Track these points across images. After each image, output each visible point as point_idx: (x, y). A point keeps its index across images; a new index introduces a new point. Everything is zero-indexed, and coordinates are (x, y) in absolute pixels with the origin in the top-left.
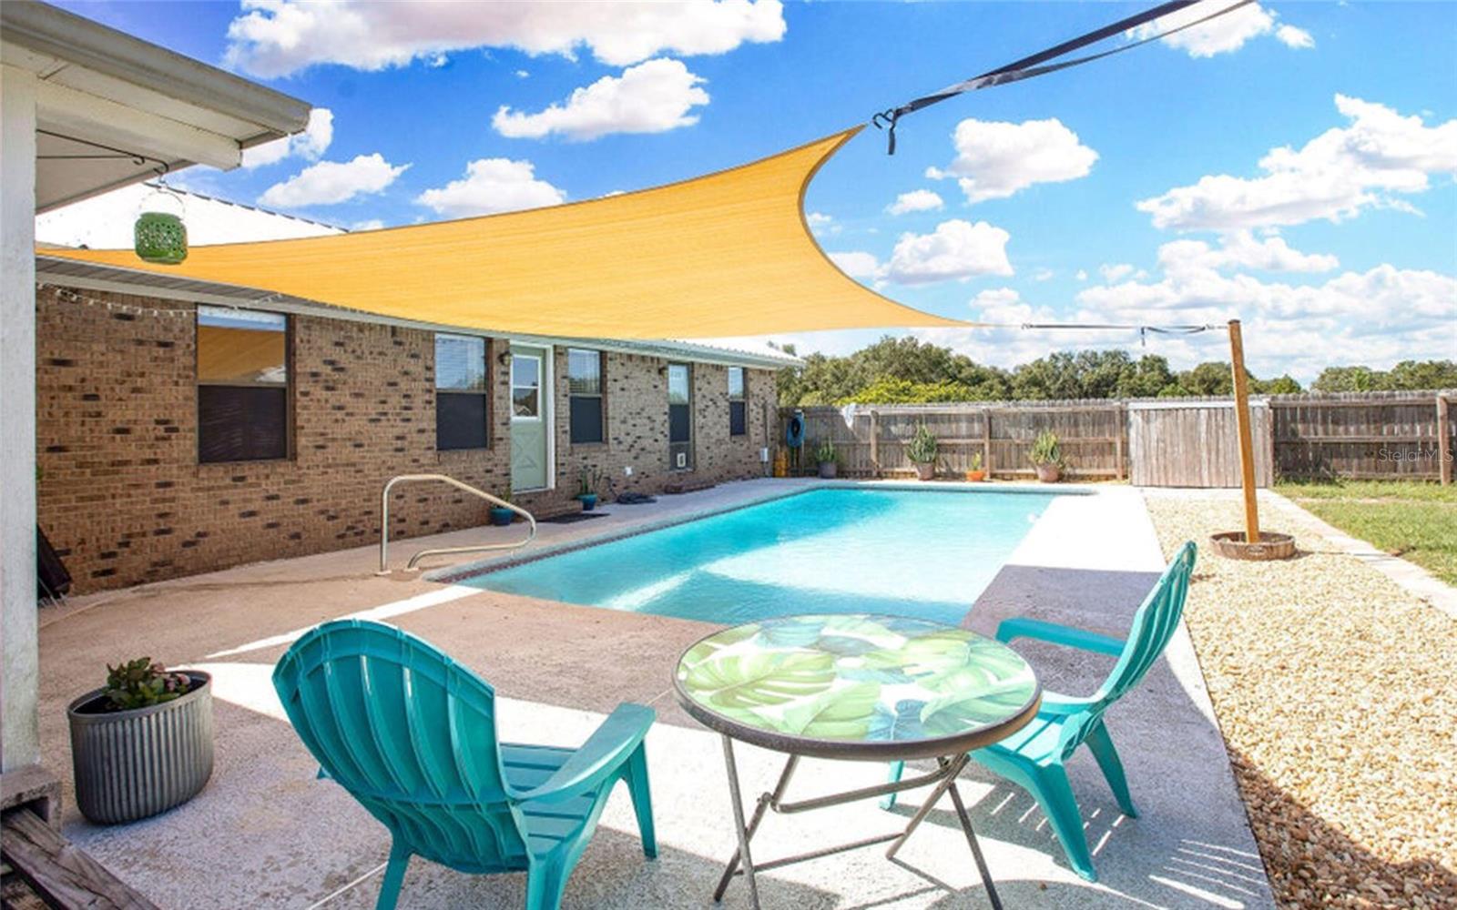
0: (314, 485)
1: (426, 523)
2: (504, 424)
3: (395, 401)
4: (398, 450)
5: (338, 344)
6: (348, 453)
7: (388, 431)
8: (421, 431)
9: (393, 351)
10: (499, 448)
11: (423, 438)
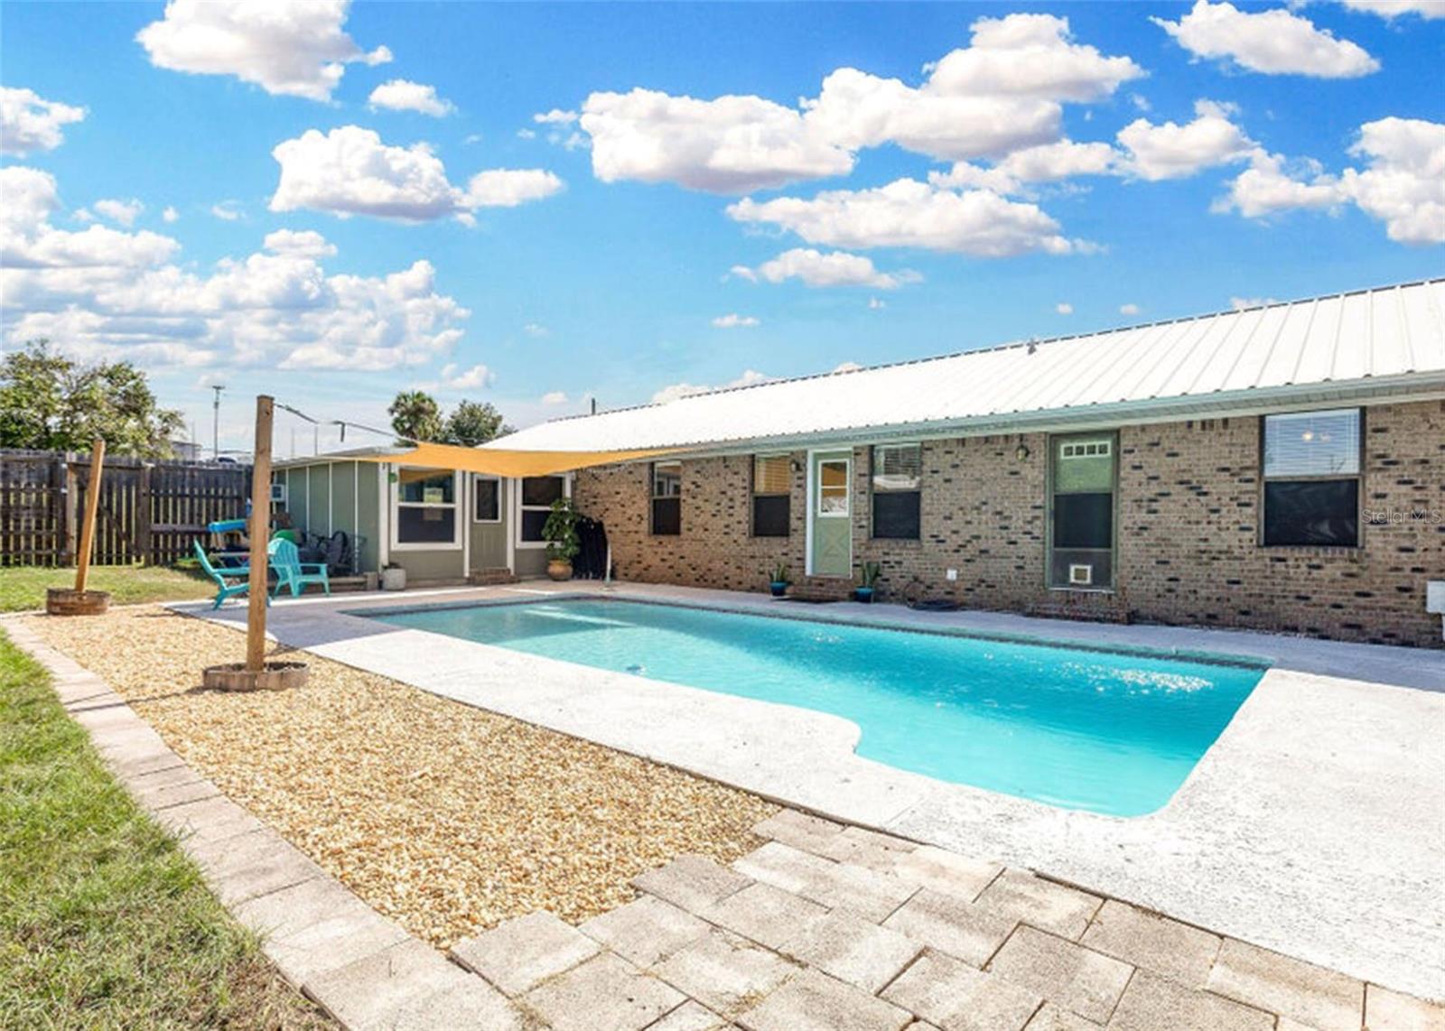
0: (687, 549)
1: (740, 583)
2: (799, 519)
3: (725, 502)
4: (726, 533)
5: (698, 472)
6: (701, 534)
7: (720, 523)
8: (739, 522)
9: (723, 471)
10: (794, 539)
11: (741, 526)
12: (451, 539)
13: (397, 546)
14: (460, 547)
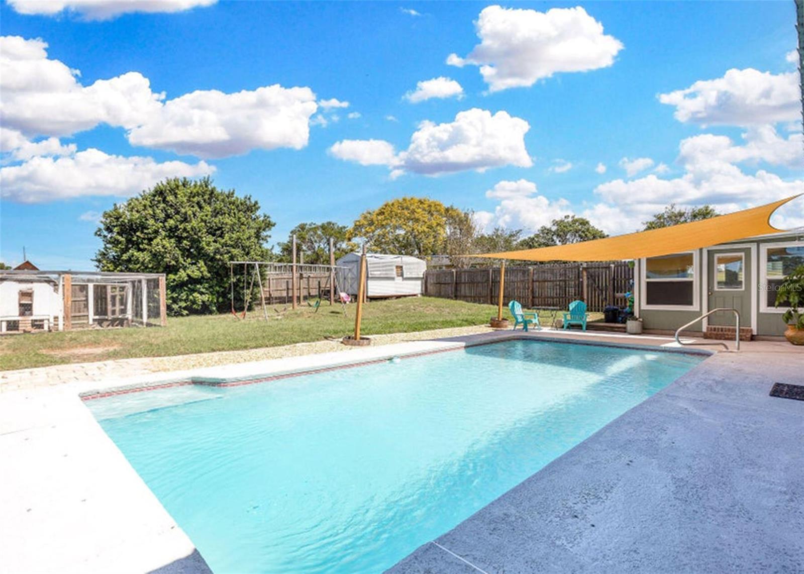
12: (691, 303)
13: (645, 307)
14: (698, 309)
